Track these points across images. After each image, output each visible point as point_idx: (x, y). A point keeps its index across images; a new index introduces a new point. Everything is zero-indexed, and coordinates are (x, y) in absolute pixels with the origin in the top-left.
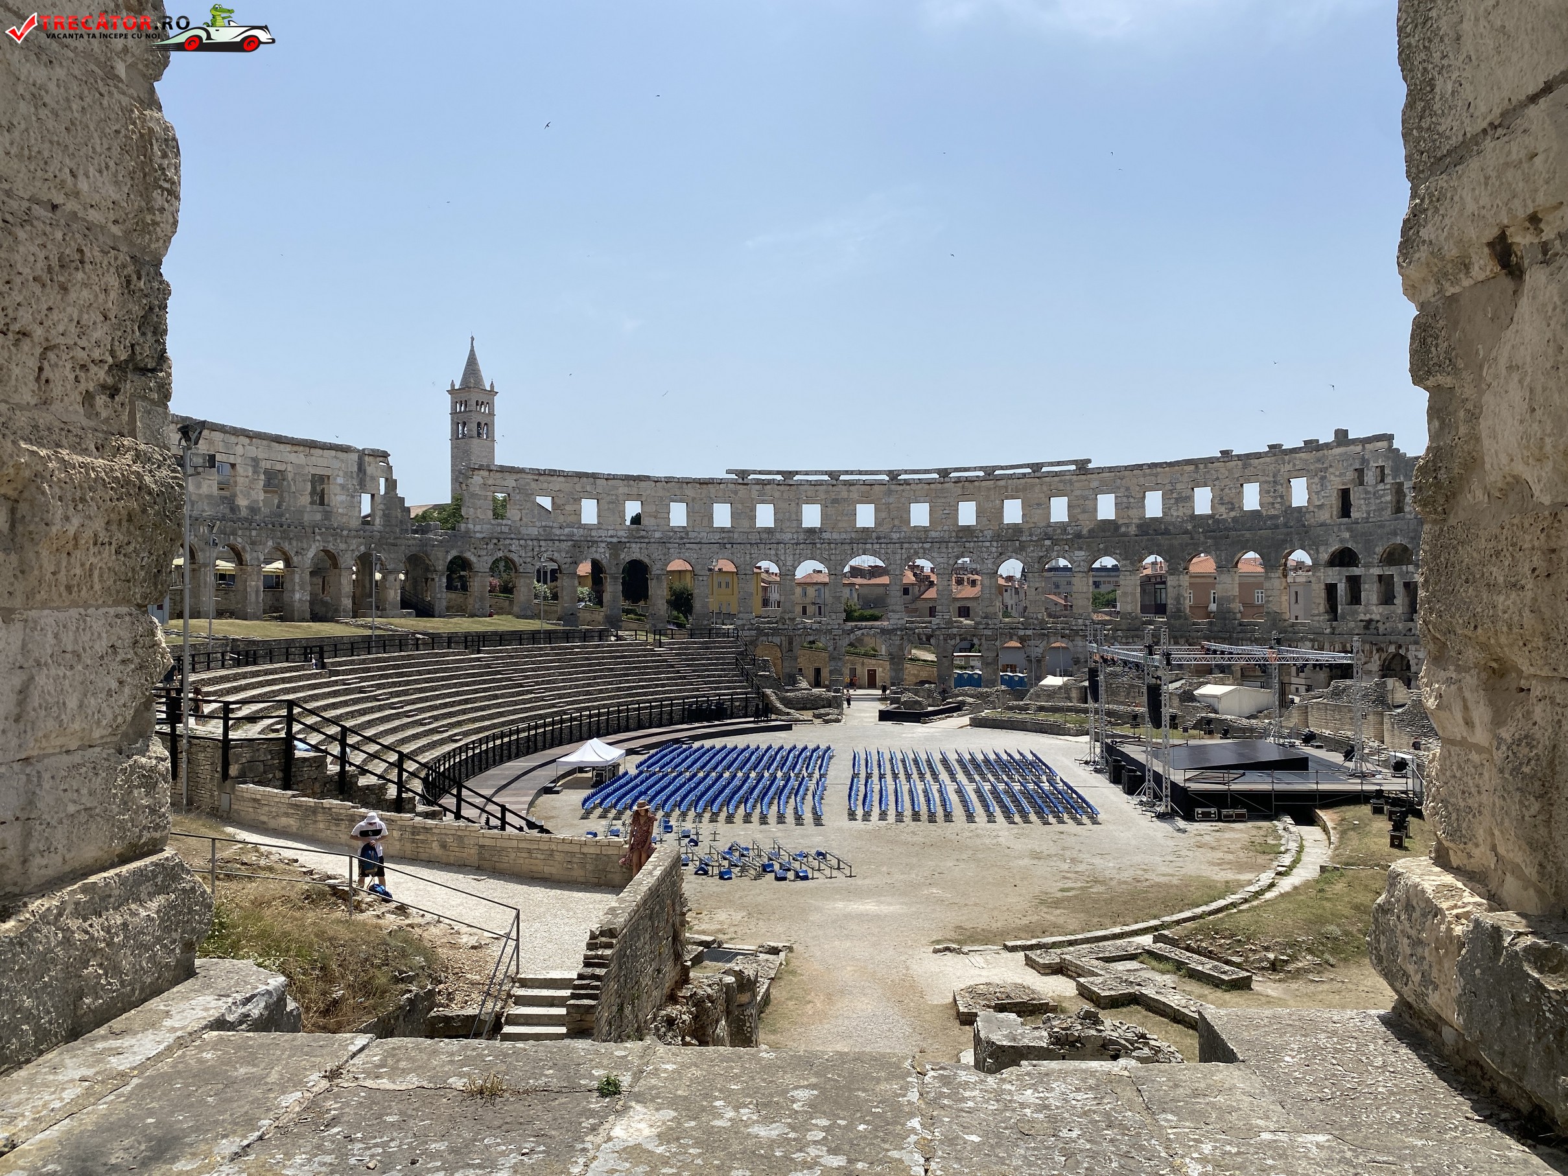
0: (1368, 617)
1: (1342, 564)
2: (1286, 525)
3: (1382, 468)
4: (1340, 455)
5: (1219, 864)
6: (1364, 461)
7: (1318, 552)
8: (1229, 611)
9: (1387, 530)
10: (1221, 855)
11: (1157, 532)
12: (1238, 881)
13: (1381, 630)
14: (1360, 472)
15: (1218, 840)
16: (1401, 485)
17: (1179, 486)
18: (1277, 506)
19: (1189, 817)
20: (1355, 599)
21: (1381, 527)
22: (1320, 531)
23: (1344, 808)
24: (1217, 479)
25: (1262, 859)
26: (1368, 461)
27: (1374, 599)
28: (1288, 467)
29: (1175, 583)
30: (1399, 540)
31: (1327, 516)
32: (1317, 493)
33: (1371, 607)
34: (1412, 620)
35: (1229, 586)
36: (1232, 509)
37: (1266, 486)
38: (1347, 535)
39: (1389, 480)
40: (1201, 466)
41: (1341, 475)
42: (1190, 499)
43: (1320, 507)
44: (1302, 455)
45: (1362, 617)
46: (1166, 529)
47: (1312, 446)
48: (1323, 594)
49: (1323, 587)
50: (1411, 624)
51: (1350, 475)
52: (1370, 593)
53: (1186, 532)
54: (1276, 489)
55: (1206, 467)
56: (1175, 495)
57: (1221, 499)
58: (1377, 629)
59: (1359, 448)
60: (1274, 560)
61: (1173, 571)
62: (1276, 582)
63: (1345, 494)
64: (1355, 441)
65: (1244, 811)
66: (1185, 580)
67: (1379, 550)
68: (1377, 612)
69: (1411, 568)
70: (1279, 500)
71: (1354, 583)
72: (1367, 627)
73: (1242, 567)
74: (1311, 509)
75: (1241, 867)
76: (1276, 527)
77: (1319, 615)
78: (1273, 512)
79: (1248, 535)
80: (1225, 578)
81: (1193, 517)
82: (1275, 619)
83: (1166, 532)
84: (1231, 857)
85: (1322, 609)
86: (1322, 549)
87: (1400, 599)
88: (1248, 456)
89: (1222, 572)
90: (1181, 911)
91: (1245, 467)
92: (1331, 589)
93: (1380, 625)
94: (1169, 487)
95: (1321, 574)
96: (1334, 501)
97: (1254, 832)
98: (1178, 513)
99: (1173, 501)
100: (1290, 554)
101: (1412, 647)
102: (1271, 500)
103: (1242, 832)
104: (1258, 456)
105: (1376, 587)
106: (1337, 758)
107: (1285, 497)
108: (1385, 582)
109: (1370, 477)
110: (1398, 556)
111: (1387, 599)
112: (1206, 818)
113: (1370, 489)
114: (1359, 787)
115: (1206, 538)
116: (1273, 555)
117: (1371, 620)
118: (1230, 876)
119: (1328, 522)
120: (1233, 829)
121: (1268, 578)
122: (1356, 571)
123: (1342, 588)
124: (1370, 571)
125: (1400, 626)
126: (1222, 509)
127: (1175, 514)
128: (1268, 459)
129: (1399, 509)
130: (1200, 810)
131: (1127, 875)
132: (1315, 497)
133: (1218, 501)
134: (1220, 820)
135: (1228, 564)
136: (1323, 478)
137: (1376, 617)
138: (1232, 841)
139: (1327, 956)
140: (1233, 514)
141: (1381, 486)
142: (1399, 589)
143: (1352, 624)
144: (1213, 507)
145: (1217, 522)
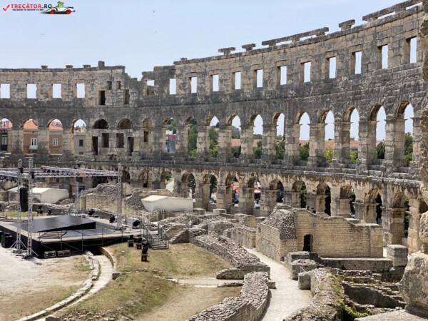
0: (112, 153)
1: (100, 128)
2: (74, 107)
3: (120, 82)
4: (101, 74)
5: (64, 279)
6: (112, 78)
7: (89, 121)
8: (45, 149)
9: (121, 112)
10: (63, 274)
11: (6, 106)
12: (75, 286)
13: (117, 160)
14: (110, 83)
15: (59, 267)
16: (128, 90)
17: (19, 83)
18: (70, 97)
19: (41, 256)
20: (106, 144)
21: (119, 110)
22: (91, 111)
23: (115, 245)
24: (40, 80)
25: (83, 274)
26: (113, 78)
27: (115, 145)
28: (76, 78)
29: (16, 134)
30: (126, 117)
31: (94, 103)
32: (90, 92)
33: (113, 149)
34: (131, 155)
35: (44, 136)
36: (47, 97)
37: (64, 86)
38: (103, 113)
39: (123, 88)
40: (31, 73)
41: (101, 84)
42: (24, 90)
43: (91, 99)
44: (83, 72)
45: (109, 153)
46: (12, 105)
47: (87, 68)
48: (91, 142)
49: (91, 138)
50: (131, 157)
51: (105, 84)
52: (113, 142)
53: (23, 107)
54: (69, 88)
55: (34, 73)
56: (17, 87)
57: (42, 91)
58: (116, 159)
59: (109, 72)
60: (68, 124)
61: (15, 127)
62: (69, 135)
63: (102, 93)
64: (108, 68)
65: (69, 251)
66: (21, 133)
67: (118, 121)
68: (116, 151)
69: (131, 130)
70: (71, 94)
71: (106, 137)
72: (111, 158)
73: (51, 127)
74: (86, 99)
75: (75, 279)
76: (69, 107)
77: (89, 152)
78: (67, 100)
79: (55, 111)
80: (43, 132)
81: (26, 100)
82: (68, 153)
83: (12, 107)
84: (68, 274)
85: (90, 149)
86: (91, 120)
87: (126, 145)
88: (56, 70)
89: (41, 129)
90: (53, 304)
91: (54, 75)
92: (95, 139)
93: (117, 157)
94: (14, 82)
95: (90, 132)
96: (97, 96)
97: (75, 261)
98: (18, 97)
99: (16, 90)
100: (75, 121)
101: (131, 168)
102: (67, 94)
103: (69, 262)
104: (61, 70)
105: (115, 139)
106: (106, 221)
107: (74, 93)
108: (120, 136)
109: (114, 86)
110: (125, 125)
111: (120, 145)
112: (50, 256)
113: (114, 92)
114: (120, 235)
115: (33, 111)
116: (67, 122)
117: (113, 155)
118: (70, 284)
119: (94, 106)
120: (64, 261)
121: (64, 133)
122: (107, 131)
123: (100, 139)
124: (113, 131)
125: (126, 158)
126: (42, 97)
127: (17, 97)
128: (66, 73)
129: (126, 102)
130: (47, 253)
131: (19, 290)
132: (88, 94)
133: (40, 92)
134: (57, 257)
135: (44, 125)
136: (93, 85)
137: (115, 153)
138: (66, 266)
139: (130, 315)
140: (47, 99)
141: (119, 91)
142: (126, 141)
143: (104, 157)
144: (37, 95)
145: (39, 103)
